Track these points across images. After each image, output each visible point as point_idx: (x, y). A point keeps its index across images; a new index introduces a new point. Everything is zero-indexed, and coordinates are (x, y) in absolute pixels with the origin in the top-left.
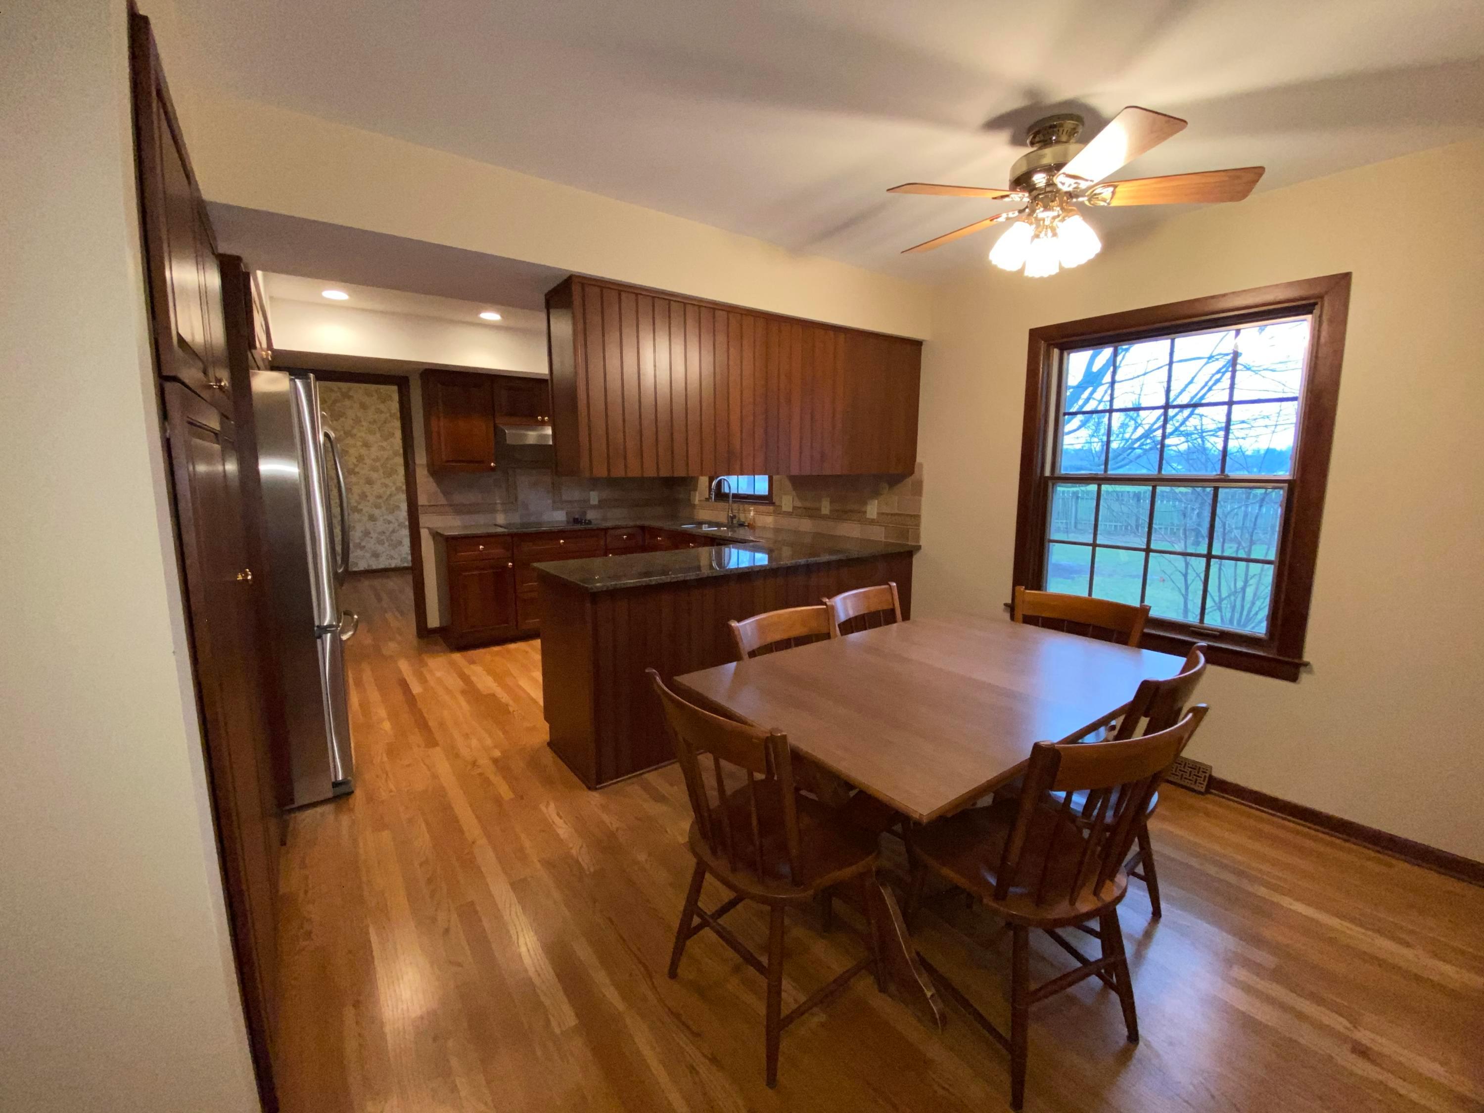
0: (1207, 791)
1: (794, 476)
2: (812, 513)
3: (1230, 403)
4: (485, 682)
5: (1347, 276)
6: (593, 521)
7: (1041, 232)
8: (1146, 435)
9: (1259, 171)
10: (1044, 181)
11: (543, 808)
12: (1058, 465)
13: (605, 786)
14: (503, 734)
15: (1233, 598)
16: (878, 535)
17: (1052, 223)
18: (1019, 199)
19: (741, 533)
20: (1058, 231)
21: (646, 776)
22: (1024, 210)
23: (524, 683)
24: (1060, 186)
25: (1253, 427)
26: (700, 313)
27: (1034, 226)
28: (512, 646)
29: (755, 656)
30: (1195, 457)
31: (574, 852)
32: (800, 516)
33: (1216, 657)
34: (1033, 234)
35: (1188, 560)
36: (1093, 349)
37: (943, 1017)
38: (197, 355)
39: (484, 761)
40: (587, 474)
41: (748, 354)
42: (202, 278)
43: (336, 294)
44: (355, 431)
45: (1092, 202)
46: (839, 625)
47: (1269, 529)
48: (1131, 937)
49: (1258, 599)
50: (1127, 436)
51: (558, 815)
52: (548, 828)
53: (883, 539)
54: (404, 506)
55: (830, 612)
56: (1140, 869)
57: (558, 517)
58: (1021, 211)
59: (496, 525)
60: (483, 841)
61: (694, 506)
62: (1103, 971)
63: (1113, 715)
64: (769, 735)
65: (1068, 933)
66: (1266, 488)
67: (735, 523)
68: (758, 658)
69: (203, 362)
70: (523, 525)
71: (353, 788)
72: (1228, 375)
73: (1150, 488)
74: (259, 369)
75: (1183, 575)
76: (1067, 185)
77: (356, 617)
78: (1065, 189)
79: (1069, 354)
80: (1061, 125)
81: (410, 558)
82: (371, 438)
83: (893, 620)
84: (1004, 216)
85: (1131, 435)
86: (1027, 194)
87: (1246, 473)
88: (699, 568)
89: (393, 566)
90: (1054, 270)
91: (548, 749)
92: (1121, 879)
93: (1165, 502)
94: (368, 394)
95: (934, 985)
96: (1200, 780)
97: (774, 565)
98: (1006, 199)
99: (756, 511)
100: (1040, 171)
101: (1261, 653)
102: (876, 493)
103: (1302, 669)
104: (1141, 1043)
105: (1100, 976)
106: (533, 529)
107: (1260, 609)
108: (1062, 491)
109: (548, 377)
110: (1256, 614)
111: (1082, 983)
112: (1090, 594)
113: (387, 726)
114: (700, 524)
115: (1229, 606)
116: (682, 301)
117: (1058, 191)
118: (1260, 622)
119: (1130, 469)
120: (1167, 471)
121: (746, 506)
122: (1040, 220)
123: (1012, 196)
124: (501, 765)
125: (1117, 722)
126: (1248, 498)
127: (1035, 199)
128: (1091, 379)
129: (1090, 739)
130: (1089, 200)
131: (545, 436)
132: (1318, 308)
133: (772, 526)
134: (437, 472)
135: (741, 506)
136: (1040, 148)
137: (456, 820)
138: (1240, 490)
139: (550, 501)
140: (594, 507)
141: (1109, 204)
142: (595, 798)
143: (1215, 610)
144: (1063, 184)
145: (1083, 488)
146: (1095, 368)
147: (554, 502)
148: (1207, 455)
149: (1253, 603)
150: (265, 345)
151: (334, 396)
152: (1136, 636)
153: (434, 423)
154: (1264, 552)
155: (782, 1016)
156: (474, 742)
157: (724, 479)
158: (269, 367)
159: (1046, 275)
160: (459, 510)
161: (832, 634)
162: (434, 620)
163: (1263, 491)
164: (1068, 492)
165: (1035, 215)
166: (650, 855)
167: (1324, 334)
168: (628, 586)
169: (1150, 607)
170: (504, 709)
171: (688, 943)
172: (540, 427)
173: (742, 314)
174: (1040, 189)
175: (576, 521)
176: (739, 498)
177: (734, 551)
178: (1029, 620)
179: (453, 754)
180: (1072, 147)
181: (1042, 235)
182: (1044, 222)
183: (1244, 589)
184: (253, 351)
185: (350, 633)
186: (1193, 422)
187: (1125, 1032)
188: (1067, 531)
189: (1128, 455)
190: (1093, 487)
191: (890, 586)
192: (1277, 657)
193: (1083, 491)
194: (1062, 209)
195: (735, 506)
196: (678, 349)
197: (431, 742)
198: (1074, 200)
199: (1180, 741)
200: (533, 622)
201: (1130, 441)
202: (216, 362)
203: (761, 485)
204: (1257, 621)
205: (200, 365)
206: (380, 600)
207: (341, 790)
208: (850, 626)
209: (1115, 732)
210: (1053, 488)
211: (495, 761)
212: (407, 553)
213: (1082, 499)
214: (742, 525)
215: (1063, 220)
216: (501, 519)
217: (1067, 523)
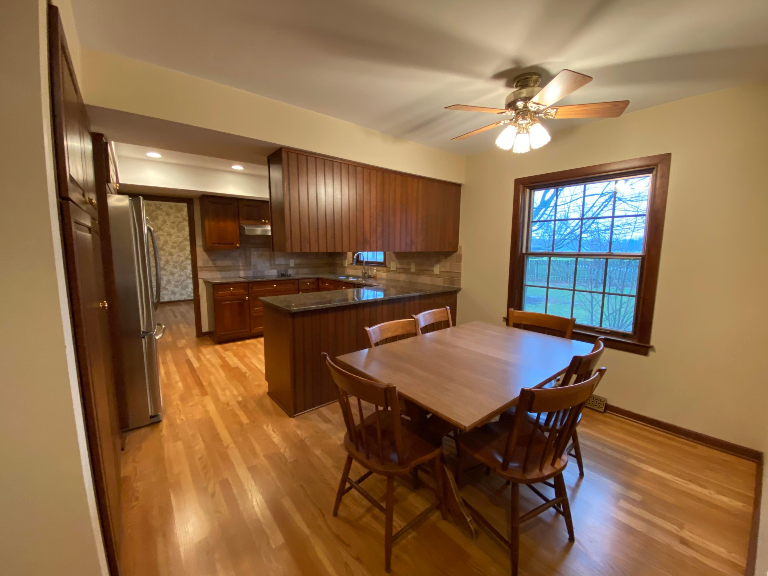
0: (605, 412)
1: (397, 252)
2: (406, 271)
3: (613, 217)
4: (233, 361)
5: (669, 155)
6: (292, 275)
7: (521, 131)
8: (572, 232)
9: (626, 103)
10: (522, 105)
11: (265, 427)
12: (529, 247)
13: (298, 415)
14: (243, 388)
15: (615, 314)
16: (440, 282)
17: (526, 126)
18: (510, 114)
19: (370, 282)
20: (529, 130)
21: (320, 409)
22: (512, 119)
23: (254, 361)
24: (530, 108)
25: (623, 229)
26: (349, 168)
27: (517, 128)
28: (248, 341)
29: (378, 345)
30: (595, 243)
31: (282, 450)
32: (399, 273)
33: (609, 344)
34: (517, 131)
35: (593, 295)
36: (545, 190)
37: (476, 531)
38: (79, 186)
39: (233, 403)
40: (289, 251)
41: (373, 190)
42: (83, 145)
43: (154, 154)
44: (163, 227)
45: (546, 116)
46: (421, 329)
47: (631, 279)
48: (570, 488)
49: (627, 314)
50: (562, 233)
51: (273, 431)
52: (268, 438)
53: (442, 285)
54: (190, 267)
55: (416, 322)
56: (573, 452)
57: (272, 273)
58: (511, 120)
59: (240, 277)
60: (232, 445)
61: (345, 267)
62: (556, 505)
63: (559, 374)
64: (387, 387)
65: (539, 486)
66: (630, 259)
67: (366, 276)
68: (379, 346)
69: (82, 190)
70: (254, 277)
71: (161, 419)
72: (611, 203)
73: (575, 259)
74: (112, 193)
75: (590, 302)
76: (533, 107)
77: (163, 326)
78: (533, 109)
79: (534, 192)
80: (531, 78)
81: (192, 295)
82: (172, 231)
83: (448, 326)
84: (503, 122)
85: (564, 233)
86: (514, 112)
87: (620, 252)
88: (347, 300)
89: (183, 299)
90: (527, 150)
91: (267, 396)
92: (565, 457)
93: (581, 266)
94: (171, 208)
95: (471, 515)
96: (601, 406)
97: (387, 298)
98: (504, 114)
99: (377, 270)
100: (521, 101)
101: (631, 342)
102: (438, 261)
103: (650, 349)
104: (576, 543)
105: (555, 507)
106: (260, 280)
107: (628, 320)
108: (531, 260)
109: (269, 200)
110: (626, 322)
111: (546, 512)
112: (546, 312)
113: (180, 385)
114: (348, 277)
115: (613, 318)
116: (340, 161)
117: (529, 111)
118: (628, 325)
119: (563, 250)
120: (583, 251)
121: (372, 267)
122: (520, 125)
123: (507, 112)
124: (243, 405)
125: (561, 377)
126: (621, 264)
127: (518, 114)
128: (545, 204)
129: (547, 386)
130: (545, 115)
131: (267, 231)
132: (655, 170)
133: (386, 278)
134: (208, 250)
135: (369, 267)
136: (520, 89)
137: (218, 434)
138: (617, 260)
139: (269, 265)
140: (292, 268)
141: (554, 117)
142: (292, 422)
143: (606, 320)
144: (532, 107)
145: (541, 259)
146: (547, 198)
147: (271, 265)
148: (601, 243)
149: (624, 316)
150: (115, 181)
151: (151, 208)
152: (569, 333)
153: (207, 223)
154: (629, 291)
155: (393, 534)
156: (228, 393)
157: (361, 254)
158: (117, 192)
159: (523, 152)
160: (221, 269)
161: (417, 334)
162: (205, 328)
163: (628, 260)
164: (533, 261)
165: (518, 122)
166: (322, 450)
167: (658, 182)
168: (312, 309)
169: (576, 319)
170: (243, 375)
171: (344, 497)
172: (263, 226)
173: (370, 169)
174: (520, 109)
175: (283, 275)
176: (368, 263)
177: (366, 291)
178: (517, 326)
179: (216, 399)
180: (536, 89)
181: (521, 132)
182: (522, 126)
183: (620, 310)
184: (109, 184)
185: (161, 335)
186: (594, 226)
187: (567, 536)
188: (533, 281)
189: (563, 242)
190: (546, 259)
191: (446, 308)
192: (637, 343)
193: (540, 260)
194: (531, 119)
195: (366, 267)
196: (337, 186)
197: (204, 393)
198: (537, 115)
199: (592, 386)
200: (260, 328)
201: (564, 235)
202: (89, 191)
203: (380, 257)
204: (626, 325)
205: (81, 191)
206: (176, 317)
207: (155, 420)
208: (426, 329)
209: (560, 382)
210: (527, 258)
211: (239, 403)
212: (191, 292)
213: (540, 264)
214: (370, 277)
215: (532, 125)
216: (242, 274)
217: (532, 276)
